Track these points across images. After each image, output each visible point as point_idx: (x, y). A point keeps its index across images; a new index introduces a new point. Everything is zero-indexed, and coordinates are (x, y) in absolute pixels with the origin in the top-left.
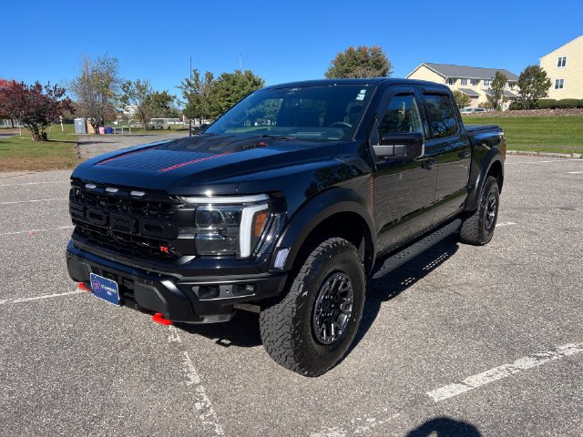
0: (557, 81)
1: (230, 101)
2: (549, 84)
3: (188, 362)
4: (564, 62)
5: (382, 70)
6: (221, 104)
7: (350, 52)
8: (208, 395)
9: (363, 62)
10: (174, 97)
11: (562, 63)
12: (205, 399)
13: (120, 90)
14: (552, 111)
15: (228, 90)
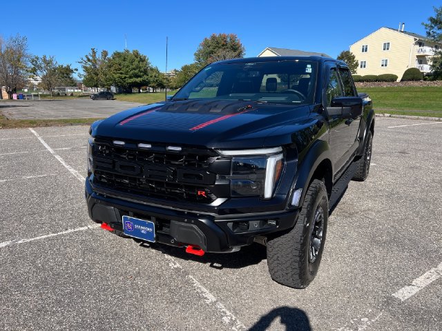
0: (362, 62)
1: (121, 73)
2: (357, 65)
3: (197, 284)
4: (366, 48)
5: (237, 52)
6: (116, 76)
7: (213, 38)
8: (229, 309)
9: (223, 45)
10: (77, 70)
11: (365, 49)
12: (228, 313)
13: (30, 64)
14: (362, 84)
15: (120, 65)
